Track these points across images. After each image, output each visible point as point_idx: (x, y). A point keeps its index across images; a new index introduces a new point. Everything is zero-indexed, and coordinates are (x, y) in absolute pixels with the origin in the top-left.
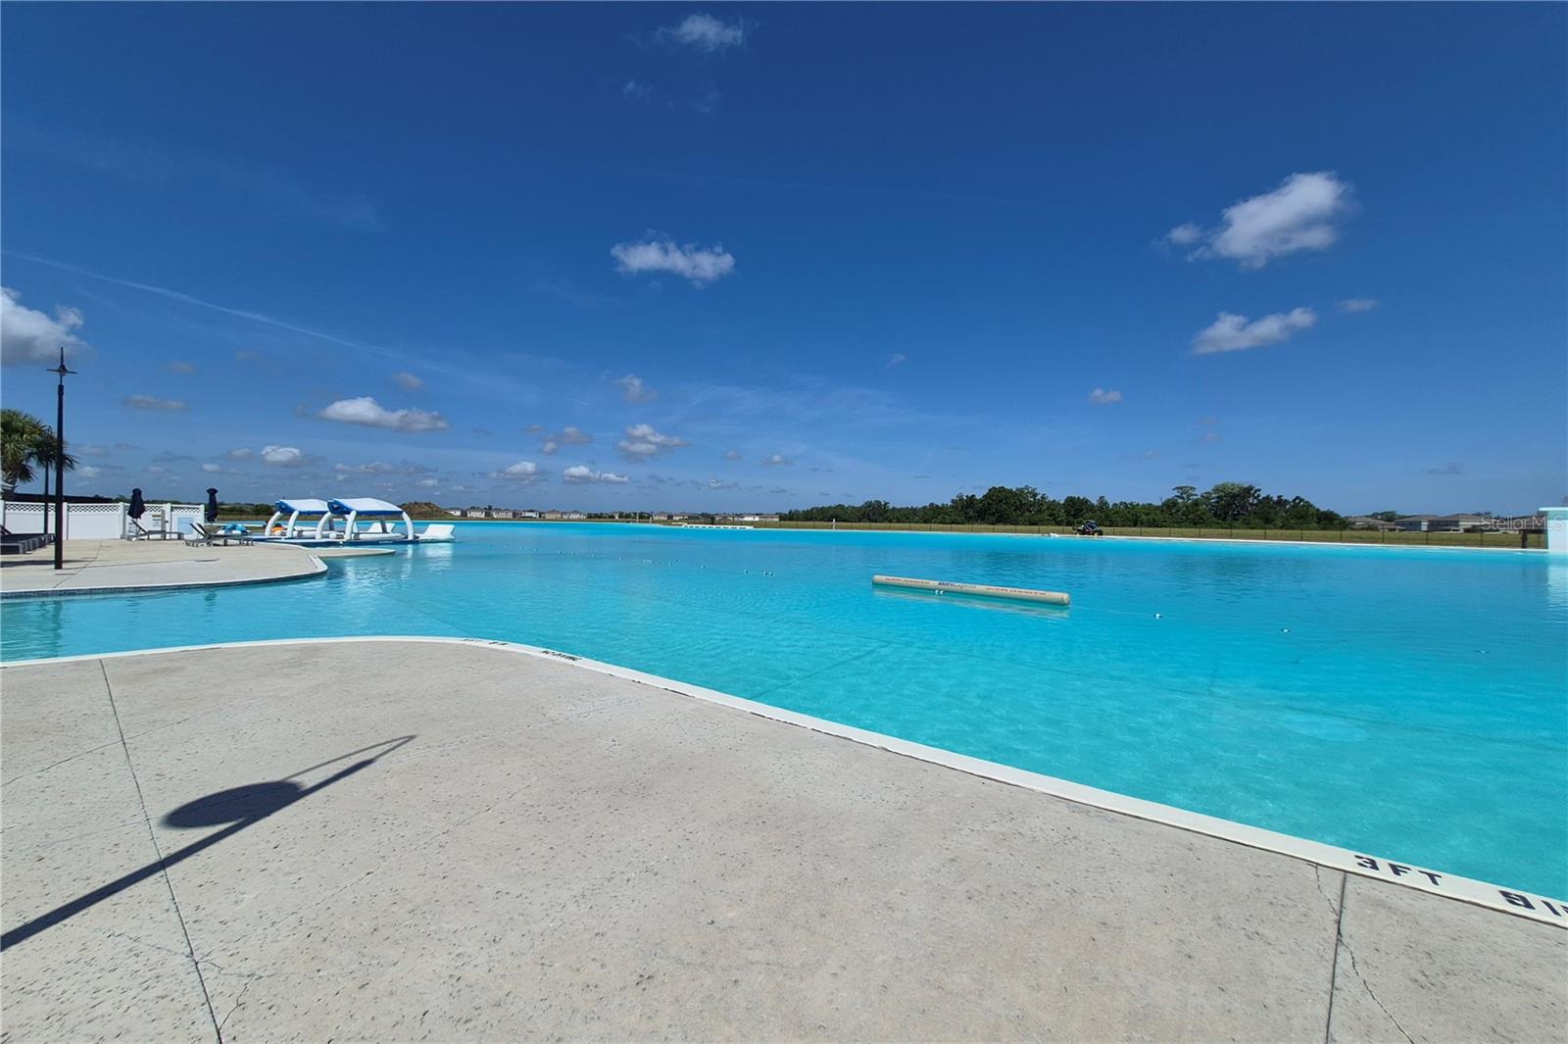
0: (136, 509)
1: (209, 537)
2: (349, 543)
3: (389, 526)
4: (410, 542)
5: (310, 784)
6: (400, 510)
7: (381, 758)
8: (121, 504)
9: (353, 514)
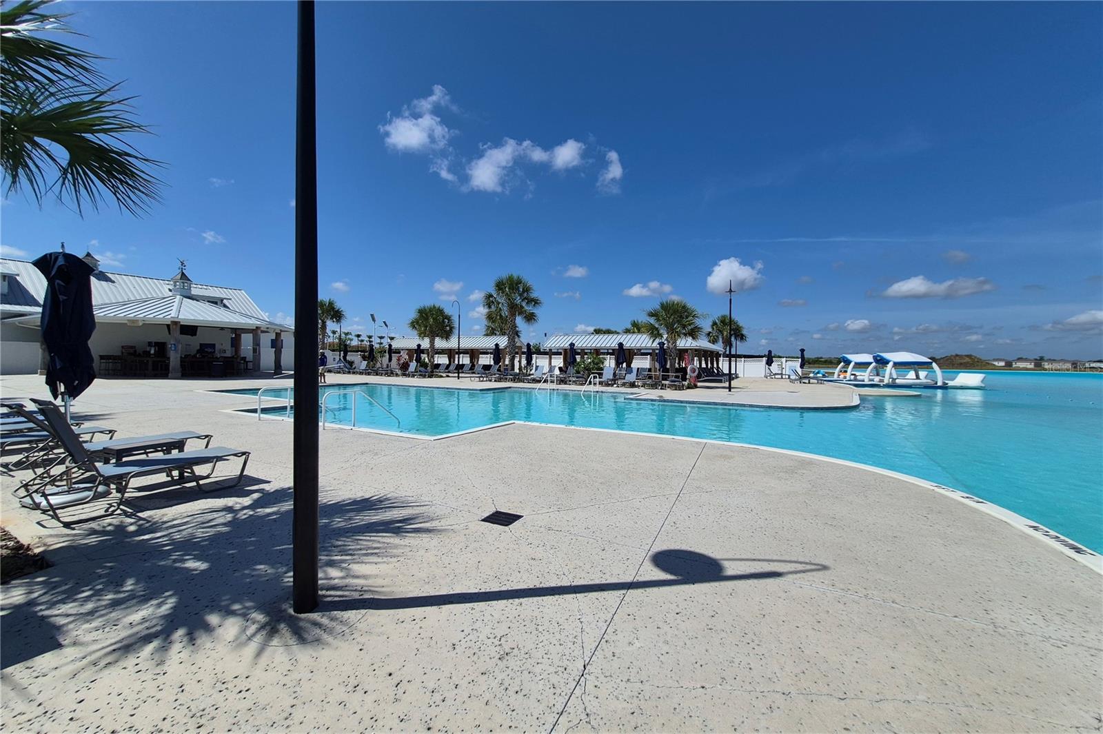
0: (769, 363)
1: (803, 378)
2: (888, 386)
3: (922, 374)
4: (940, 388)
5: (729, 572)
6: (930, 361)
7: (790, 576)
8: (764, 358)
9: (891, 364)
